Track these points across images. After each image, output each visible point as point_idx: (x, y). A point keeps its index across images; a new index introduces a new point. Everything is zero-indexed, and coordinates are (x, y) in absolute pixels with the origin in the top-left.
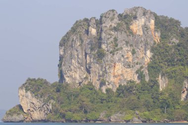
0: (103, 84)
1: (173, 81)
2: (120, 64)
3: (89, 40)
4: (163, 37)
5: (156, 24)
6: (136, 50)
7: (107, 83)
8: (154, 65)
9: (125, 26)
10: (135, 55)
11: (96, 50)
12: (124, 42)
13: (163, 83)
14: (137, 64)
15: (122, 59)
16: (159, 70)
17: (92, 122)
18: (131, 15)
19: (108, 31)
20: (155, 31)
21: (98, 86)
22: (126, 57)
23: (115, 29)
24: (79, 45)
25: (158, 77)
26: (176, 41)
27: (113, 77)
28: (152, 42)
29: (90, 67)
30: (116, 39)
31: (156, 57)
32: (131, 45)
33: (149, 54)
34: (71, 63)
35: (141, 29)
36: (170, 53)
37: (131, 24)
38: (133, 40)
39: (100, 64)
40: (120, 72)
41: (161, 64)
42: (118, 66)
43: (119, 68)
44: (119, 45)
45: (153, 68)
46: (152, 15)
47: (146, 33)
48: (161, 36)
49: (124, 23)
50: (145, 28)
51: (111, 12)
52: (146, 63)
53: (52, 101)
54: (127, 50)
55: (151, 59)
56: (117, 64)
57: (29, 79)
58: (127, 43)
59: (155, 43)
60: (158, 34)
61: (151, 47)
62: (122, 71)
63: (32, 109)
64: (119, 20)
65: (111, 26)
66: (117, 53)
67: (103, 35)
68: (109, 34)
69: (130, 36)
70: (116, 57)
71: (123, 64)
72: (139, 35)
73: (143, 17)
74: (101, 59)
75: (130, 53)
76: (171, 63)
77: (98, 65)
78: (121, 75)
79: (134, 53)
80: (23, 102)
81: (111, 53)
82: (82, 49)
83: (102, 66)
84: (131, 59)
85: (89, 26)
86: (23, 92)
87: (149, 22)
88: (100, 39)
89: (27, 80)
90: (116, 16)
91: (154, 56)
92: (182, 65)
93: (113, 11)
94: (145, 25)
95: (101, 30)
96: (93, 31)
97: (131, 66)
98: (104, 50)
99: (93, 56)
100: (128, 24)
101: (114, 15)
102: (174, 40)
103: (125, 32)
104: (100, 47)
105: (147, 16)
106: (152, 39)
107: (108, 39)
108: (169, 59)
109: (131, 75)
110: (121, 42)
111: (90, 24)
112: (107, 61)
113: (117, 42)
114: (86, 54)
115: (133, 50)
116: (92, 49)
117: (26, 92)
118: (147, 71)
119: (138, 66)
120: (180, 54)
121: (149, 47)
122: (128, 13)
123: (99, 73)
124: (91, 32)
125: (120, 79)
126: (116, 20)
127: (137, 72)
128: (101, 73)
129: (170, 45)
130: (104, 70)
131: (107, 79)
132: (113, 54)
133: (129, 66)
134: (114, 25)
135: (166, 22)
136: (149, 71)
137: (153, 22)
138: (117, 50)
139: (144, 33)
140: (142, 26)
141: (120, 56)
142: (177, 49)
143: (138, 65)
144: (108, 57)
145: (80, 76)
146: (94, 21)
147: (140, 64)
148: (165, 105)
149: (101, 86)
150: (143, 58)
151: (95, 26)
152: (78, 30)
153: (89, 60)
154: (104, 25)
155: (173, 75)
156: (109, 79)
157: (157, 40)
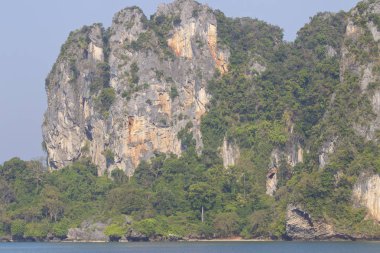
0: (110, 160)
1: (251, 152)
2: (143, 118)
3: (87, 71)
4: (235, 62)
5: (220, 33)
6: (179, 90)
7: (116, 160)
8: (212, 120)
9: (156, 39)
10: (177, 100)
11: (100, 91)
12: (153, 73)
13: (229, 156)
14: (180, 118)
15: (148, 109)
16: (222, 131)
17: (56, 240)
18: (170, 16)
19: (121, 51)
20: (219, 48)
21: (103, 166)
22: (157, 103)
23: (135, 46)
24: (69, 82)
25: (221, 145)
26: (259, 68)
27: (128, 145)
28: (211, 72)
29: (90, 127)
30: (135, 68)
31: (218, 102)
32: (169, 80)
33: (202, 94)
34: (56, 119)
35: (189, 46)
36: (247, 94)
37: (171, 36)
38: (173, 69)
39: (105, 118)
40: (143, 136)
41: (228, 118)
42: (139, 123)
43: (141, 127)
44: (141, 79)
45: (213, 126)
46: (212, 15)
47: (198, 53)
48: (230, 60)
49: (154, 34)
50: (198, 42)
51: (128, 12)
52: (198, 117)
54: (160, 90)
55: (207, 106)
56: (136, 118)
58: (159, 74)
59: (217, 74)
60: (223, 57)
61: (208, 82)
62: (147, 133)
64: (145, 27)
65: (126, 40)
66: (137, 95)
67: (112, 58)
68: (123, 57)
69: (166, 59)
70: (134, 105)
71: (149, 119)
72: (186, 58)
73: (193, 19)
74: (108, 110)
75: (166, 96)
76: (246, 114)
77: (101, 122)
78: (145, 141)
79: (174, 95)
81: (124, 96)
82: (76, 90)
83: (108, 124)
84: (168, 108)
85: (88, 41)
87: (206, 30)
88: (107, 68)
90: (138, 18)
91: (213, 102)
92: (268, 118)
93: (132, 9)
94: (197, 36)
95: (109, 50)
96: (97, 52)
97: (168, 123)
98: (113, 91)
99: (93, 104)
100: (163, 37)
101: (134, 16)
102: (257, 67)
103: (155, 52)
104: (107, 84)
105: (201, 18)
106: (211, 66)
107: (120, 66)
108: (243, 107)
109: (169, 144)
110: (147, 73)
111: (91, 37)
112: (116, 113)
113: (138, 74)
114: (84, 99)
115: (174, 90)
116: (93, 89)
118: (199, 133)
119: (183, 123)
120: (265, 96)
121: (204, 81)
122: (165, 13)
123: (104, 138)
124: (92, 53)
125: (143, 151)
126: (138, 28)
127: (180, 136)
128: (107, 137)
129: (249, 77)
130: (111, 131)
131: (117, 152)
132: (129, 99)
133: (164, 123)
134: (132, 38)
135: (251, 30)
136: (203, 132)
137: (213, 29)
138: (137, 90)
139: (194, 52)
140: (192, 39)
141: (144, 101)
142: (259, 85)
143: (183, 121)
144: (119, 105)
145: (74, 146)
146: (98, 31)
147: (186, 118)
148: (202, 204)
149: (108, 166)
150: (192, 105)
151: (100, 41)
152: (69, 51)
153: (88, 111)
154: (113, 38)
155: (250, 139)
156: (120, 150)
157: (223, 68)
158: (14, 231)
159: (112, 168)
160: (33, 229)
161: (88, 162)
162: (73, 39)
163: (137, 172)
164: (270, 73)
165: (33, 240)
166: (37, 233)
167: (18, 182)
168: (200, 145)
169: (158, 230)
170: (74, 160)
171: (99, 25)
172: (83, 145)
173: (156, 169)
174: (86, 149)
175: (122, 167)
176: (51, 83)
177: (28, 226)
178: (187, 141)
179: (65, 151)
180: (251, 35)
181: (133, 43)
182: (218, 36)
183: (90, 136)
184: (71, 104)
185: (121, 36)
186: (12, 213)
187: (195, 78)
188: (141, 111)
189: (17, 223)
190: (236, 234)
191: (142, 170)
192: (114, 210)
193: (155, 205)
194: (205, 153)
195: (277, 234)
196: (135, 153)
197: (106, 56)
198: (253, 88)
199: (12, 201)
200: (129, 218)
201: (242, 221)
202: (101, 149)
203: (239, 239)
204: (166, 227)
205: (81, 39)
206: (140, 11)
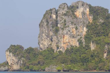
0: (58, 48)
1: (99, 46)
2: (67, 35)
3: (51, 22)
4: (94, 19)
5: (90, 11)
6: (78, 27)
7: (60, 48)
8: (88, 36)
9: (71, 13)
10: (77, 30)
11: (55, 28)
12: (70, 22)
13: (93, 47)
14: (78, 36)
15: (69, 33)
16: (91, 39)
17: (42, 71)
18: (75, 6)
19: (61, 16)
20: (90, 15)
21: (56, 49)
22: (71, 31)
23: (65, 15)
24: (46, 25)
25: (90, 43)
26: (101, 21)
27: (63, 43)
28: (87, 22)
29: (52, 38)
30: (65, 21)
31: (90, 31)
32: (75, 24)
33: (85, 29)
34: (42, 36)
35: (81, 15)
36: (98, 28)
37: (75, 12)
38: (76, 21)
39: (57, 36)
40: (67, 41)
41: (92, 36)
43: (67, 38)
44: (67, 24)
45: (88, 38)
46: (87, 5)
47: (83, 16)
48: (93, 18)
49: (71, 11)
50: (84, 13)
52: (84, 35)
53: (23, 58)
54: (72, 27)
55: (86, 32)
56: (65, 35)
57: (12, 46)
58: (72, 23)
59: (89, 23)
60: (91, 17)
62: (69, 40)
63: (13, 63)
64: (68, 9)
65: (63, 13)
66: (66, 29)
67: (58, 18)
68: (62, 18)
69: (74, 18)
70: (65, 32)
71: (69, 36)
72: (80, 18)
73: (82, 7)
74: (57, 33)
75: (74, 29)
76: (98, 34)
77: (55, 37)
78: (68, 42)
79: (76, 29)
80: (8, 59)
81: (62, 29)
82: (48, 27)
83: (57, 37)
84: (75, 33)
85: (52, 13)
86: (8, 53)
87: (86, 10)
88: (57, 21)
89: (11, 46)
90: (66, 7)
91: (88, 31)
92: (104, 36)
93: (64, 4)
94: (83, 11)
95: (58, 16)
96: (54, 16)
97: (75, 37)
98: (59, 28)
99: (53, 31)
100: (73, 12)
101: (65, 6)
102: (101, 20)
103: (71, 16)
104: (57, 26)
105: (84, 6)
106: (87, 20)
107: (61, 20)
108: (96, 32)
109: (75, 43)
110: (68, 22)
111: (52, 12)
112: (60, 34)
114: (50, 30)
115: (76, 27)
116: (53, 27)
117: (10, 53)
118: (84, 40)
119: (79, 37)
120: (103, 29)
121: (85, 25)
123: (56, 41)
124: (52, 17)
125: (68, 45)
126: (66, 9)
127: (78, 41)
128: (57, 41)
129: (98, 24)
130: (58, 39)
131: (60, 45)
132: (63, 30)
133: (74, 37)
134: (64, 12)
136: (85, 40)
137: (88, 9)
138: (66, 27)
139: (82, 17)
140: (82, 13)
141: (68, 31)
142: (102, 26)
143: (79, 36)
144: (61, 32)
145: (47, 44)
146: (54, 10)
147: (80, 35)
148: (85, 61)
149: (57, 49)
150: (82, 32)
151: (55, 13)
152: (46, 16)
153: (51, 33)
154: (59, 12)
155: (99, 42)
156: (61, 45)
157: (91, 21)
158: (30, 68)
159: (58, 50)
160: (35, 68)
161: (51, 48)
162: (47, 13)
163: (65, 51)
164: (105, 22)
165: (36, 71)
166: (37, 69)
167: (31, 54)
168: (84, 43)
169: (72, 68)
170: (47, 48)
171: (55, 8)
172: (50, 43)
173: (71, 51)
174: (51, 44)
175: (61, 50)
176: (41, 25)
177: (34, 67)
178: (80, 42)
179: (45, 45)
180: (99, 11)
181: (65, 14)
182: (90, 12)
183: (52, 41)
184: (46, 32)
185: (61, 12)
186: (29, 63)
187: (83, 24)
188: (67, 33)
189: (31, 66)
190: (95, 69)
191: (67, 51)
192: (59, 62)
193: (71, 61)
194: (86, 46)
195: (107, 70)
196: (65, 46)
197: (57, 17)
198: (100, 27)
199: (29, 60)
200: (63, 65)
201: (96, 66)
202: (55, 44)
203: (96, 71)
204: (74, 67)
205: (49, 13)
206: (67, 4)
